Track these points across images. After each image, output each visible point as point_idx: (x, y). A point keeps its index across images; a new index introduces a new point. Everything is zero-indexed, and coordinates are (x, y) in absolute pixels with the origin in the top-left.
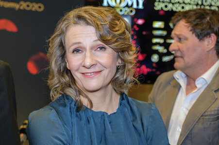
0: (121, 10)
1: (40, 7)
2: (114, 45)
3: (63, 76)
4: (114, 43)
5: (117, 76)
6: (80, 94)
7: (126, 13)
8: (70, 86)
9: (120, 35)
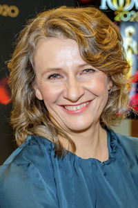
0: (125, 16)
1: (13, 11)
2: (104, 66)
3: (32, 111)
4: (104, 63)
5: (109, 106)
6: (58, 133)
7: (132, 20)
8: (42, 124)
9: (112, 50)
